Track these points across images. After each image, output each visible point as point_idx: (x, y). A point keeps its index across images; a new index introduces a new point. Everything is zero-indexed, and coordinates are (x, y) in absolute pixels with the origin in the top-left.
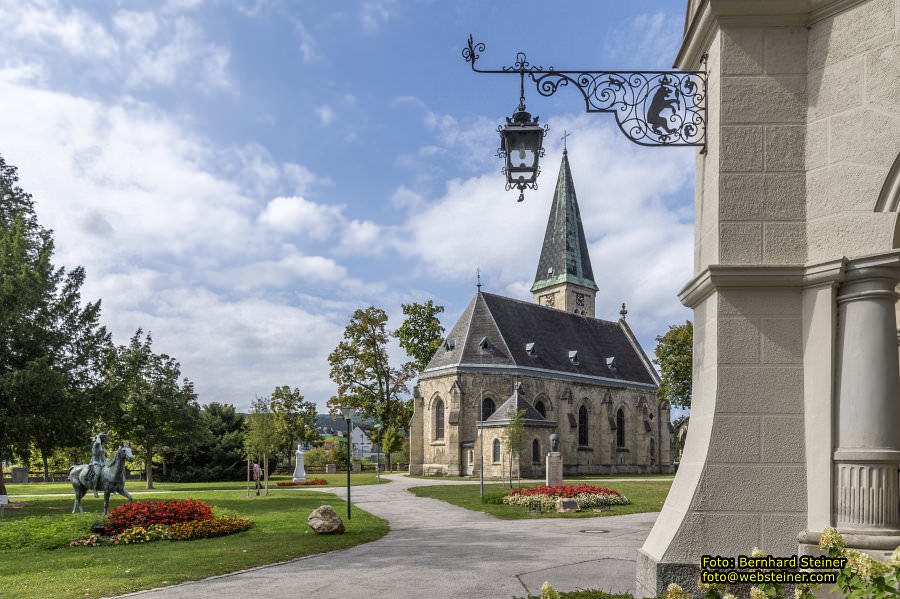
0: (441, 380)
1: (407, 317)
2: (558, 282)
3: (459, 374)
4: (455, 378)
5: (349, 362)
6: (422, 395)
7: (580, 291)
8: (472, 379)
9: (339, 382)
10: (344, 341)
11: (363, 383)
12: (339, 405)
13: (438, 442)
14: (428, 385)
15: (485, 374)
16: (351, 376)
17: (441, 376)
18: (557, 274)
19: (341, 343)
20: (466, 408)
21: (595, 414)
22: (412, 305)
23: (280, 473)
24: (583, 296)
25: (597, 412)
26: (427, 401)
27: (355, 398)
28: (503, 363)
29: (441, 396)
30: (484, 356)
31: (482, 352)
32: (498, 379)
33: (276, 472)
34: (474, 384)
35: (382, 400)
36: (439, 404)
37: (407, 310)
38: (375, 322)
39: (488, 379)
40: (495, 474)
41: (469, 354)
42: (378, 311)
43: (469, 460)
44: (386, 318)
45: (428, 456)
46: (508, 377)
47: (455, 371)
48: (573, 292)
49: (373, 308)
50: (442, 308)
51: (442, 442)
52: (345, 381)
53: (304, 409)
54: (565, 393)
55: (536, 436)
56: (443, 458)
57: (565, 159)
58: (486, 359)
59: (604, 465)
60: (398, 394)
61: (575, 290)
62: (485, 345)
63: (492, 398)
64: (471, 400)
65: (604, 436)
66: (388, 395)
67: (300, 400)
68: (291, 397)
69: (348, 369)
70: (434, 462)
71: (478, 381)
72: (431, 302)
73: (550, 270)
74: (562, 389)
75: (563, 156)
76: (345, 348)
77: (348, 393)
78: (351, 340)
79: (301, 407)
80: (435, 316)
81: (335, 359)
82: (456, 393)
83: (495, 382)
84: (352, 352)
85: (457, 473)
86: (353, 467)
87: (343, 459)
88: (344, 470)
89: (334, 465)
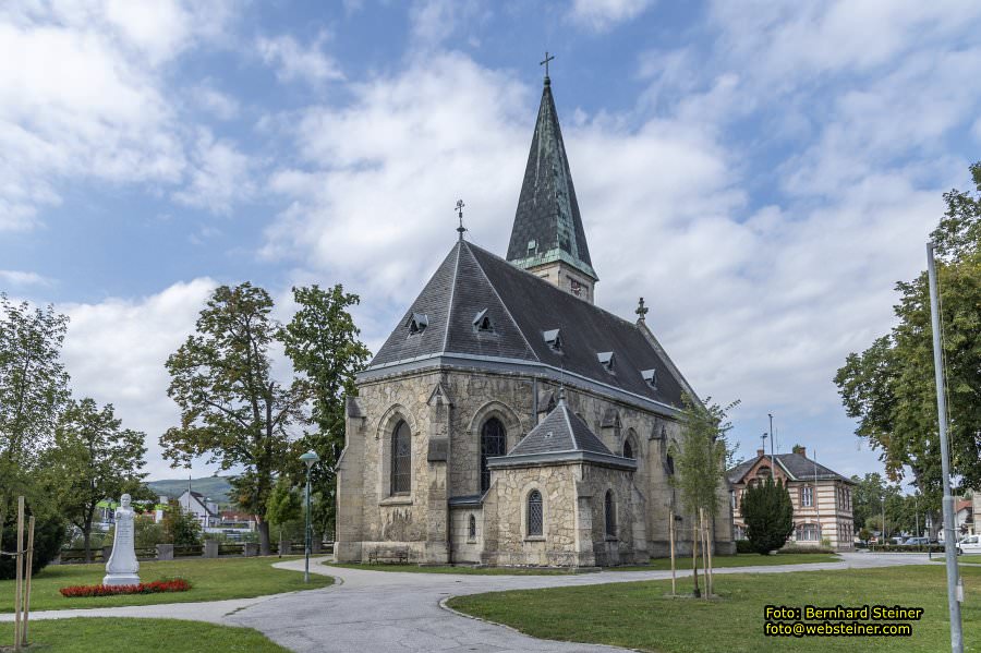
0: (405, 383)
1: (300, 307)
2: (544, 261)
3: (445, 371)
4: (436, 378)
5: (203, 370)
6: (364, 413)
7: (576, 277)
8: (467, 381)
9: (184, 405)
10: (197, 335)
11: (225, 406)
12: (181, 442)
13: (396, 499)
14: (377, 394)
15: (489, 374)
16: (206, 395)
17: (405, 376)
18: (543, 250)
19: (191, 337)
20: (456, 435)
21: (642, 456)
22: (311, 288)
23: (66, 560)
24: (579, 284)
25: (645, 452)
26: (373, 423)
27: (211, 432)
28: (517, 356)
29: (406, 412)
30: (484, 343)
31: (478, 335)
32: (511, 383)
33: (59, 559)
34: (471, 391)
35: (258, 437)
36: (400, 430)
37: (300, 296)
38: (248, 309)
39: (494, 381)
40: (534, 560)
41: (458, 338)
42: (256, 290)
43: (466, 532)
44: (269, 303)
45: (373, 527)
46: (528, 381)
47: (437, 364)
48: (567, 276)
49: (247, 285)
50: (357, 297)
51: (408, 500)
52: (194, 402)
53: (121, 443)
54: (608, 416)
55: (610, 485)
56: (408, 530)
57: (547, 91)
58: (489, 347)
59: (657, 542)
60: (285, 427)
61: (570, 274)
62: (485, 325)
63: (502, 418)
64: (465, 419)
65: (656, 494)
66: (270, 429)
67: (115, 425)
68: (98, 419)
69: (201, 382)
70: (389, 537)
71: (476, 386)
72: (340, 286)
73: (532, 244)
74: (602, 411)
75: (543, 87)
76: (196, 349)
77: (199, 422)
78: (209, 336)
79: (114, 439)
80: (345, 309)
81: (178, 363)
82: (440, 404)
83: (507, 389)
84: (209, 354)
85: (444, 558)
86: (203, 550)
87: (186, 535)
88: (188, 555)
89: (171, 546)
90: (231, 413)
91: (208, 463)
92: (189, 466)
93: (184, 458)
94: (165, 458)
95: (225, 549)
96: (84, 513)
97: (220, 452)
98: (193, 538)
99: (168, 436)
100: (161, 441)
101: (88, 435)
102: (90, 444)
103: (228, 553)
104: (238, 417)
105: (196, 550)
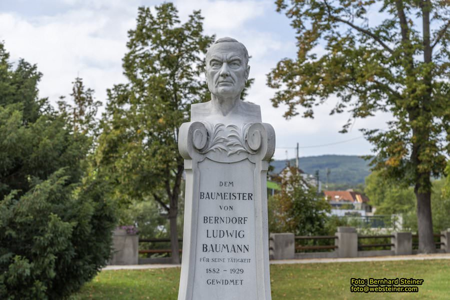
66: (428, 52)
67: (205, 44)
68: (181, 36)
86: (337, 243)
87: (311, 220)
88: (314, 250)
89: (291, 235)
90: (366, 33)
91: (332, 113)
92: (309, 115)
93: (302, 102)
94: (275, 106)
95: (366, 242)
96: (167, 182)
97: (349, 97)
98: (321, 226)
99: (278, 73)
100: (270, 80)
101: (170, 62)
102: (172, 75)
103: (369, 248)
104: (377, 37)
105: (326, 244)
